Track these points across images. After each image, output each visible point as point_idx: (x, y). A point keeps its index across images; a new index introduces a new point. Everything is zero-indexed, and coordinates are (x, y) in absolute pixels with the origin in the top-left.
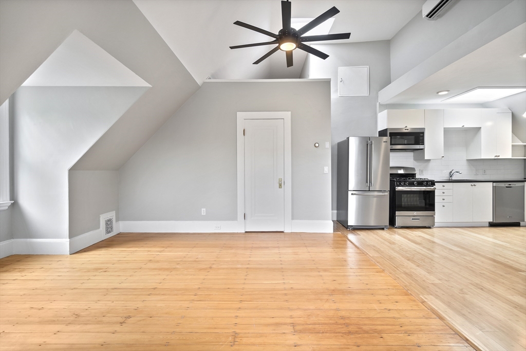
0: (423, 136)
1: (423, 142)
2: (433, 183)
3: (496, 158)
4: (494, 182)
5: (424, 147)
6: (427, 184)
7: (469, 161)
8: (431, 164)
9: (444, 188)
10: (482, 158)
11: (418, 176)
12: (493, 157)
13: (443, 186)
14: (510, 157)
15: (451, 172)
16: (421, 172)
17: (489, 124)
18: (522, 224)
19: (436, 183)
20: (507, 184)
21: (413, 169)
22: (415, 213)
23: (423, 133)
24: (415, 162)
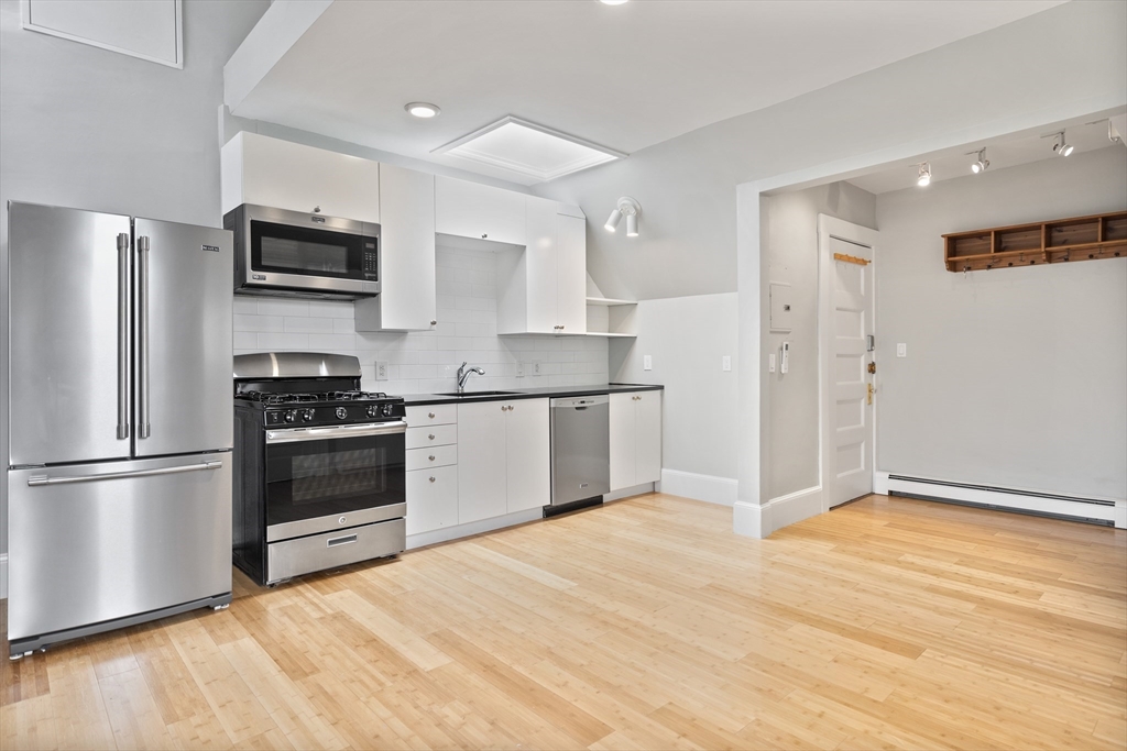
0: (375, 251)
1: (376, 272)
2: (398, 408)
3: (557, 332)
4: (552, 396)
5: (379, 286)
6: (380, 412)
7: (503, 337)
8: (409, 345)
9: (434, 421)
10: (529, 331)
11: (368, 386)
12: (551, 331)
13: (431, 416)
14: (583, 331)
15: (461, 370)
16: (380, 370)
17: (545, 243)
18: (606, 498)
19: (408, 409)
20: (574, 402)
21: (354, 361)
22: (340, 519)
23: (374, 241)
24: (359, 336)
